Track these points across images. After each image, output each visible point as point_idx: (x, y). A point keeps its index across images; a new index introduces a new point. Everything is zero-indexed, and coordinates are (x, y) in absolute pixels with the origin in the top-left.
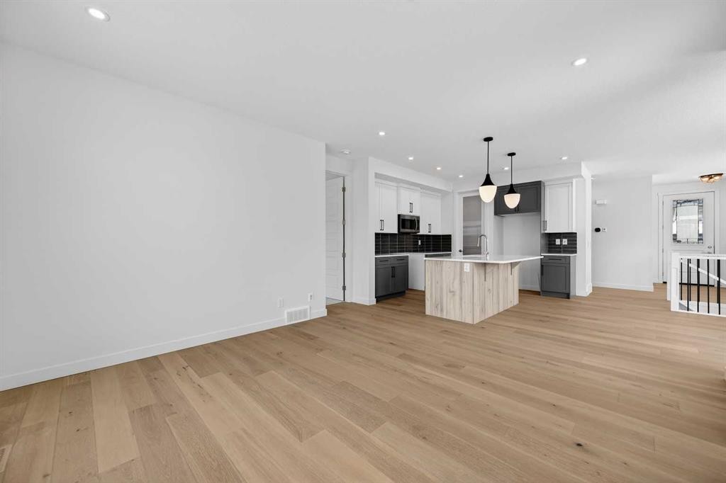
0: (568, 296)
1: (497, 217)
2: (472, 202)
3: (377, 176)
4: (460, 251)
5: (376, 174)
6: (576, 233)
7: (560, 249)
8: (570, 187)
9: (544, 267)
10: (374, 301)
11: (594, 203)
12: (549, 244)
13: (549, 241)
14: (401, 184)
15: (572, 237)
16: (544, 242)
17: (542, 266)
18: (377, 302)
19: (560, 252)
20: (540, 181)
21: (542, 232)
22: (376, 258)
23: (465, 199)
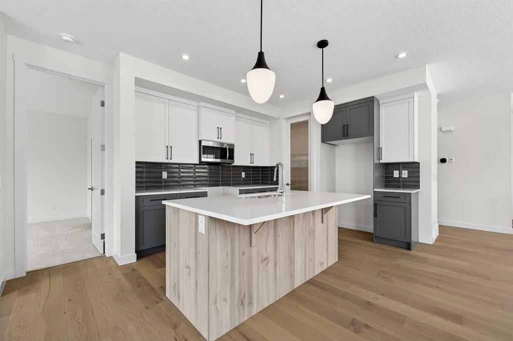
0: (408, 246)
1: (323, 144)
2: (299, 128)
3: (139, 82)
4: (288, 184)
5: (136, 79)
6: (419, 163)
7: (398, 183)
8: (411, 104)
9: (378, 206)
10: (132, 257)
11: (440, 129)
12: (386, 177)
13: (386, 173)
14: (202, 104)
15: (413, 167)
16: (377, 174)
17: (375, 205)
18: (138, 258)
19: (398, 187)
20: (373, 97)
21: (376, 161)
22: (137, 197)
23: (293, 126)
